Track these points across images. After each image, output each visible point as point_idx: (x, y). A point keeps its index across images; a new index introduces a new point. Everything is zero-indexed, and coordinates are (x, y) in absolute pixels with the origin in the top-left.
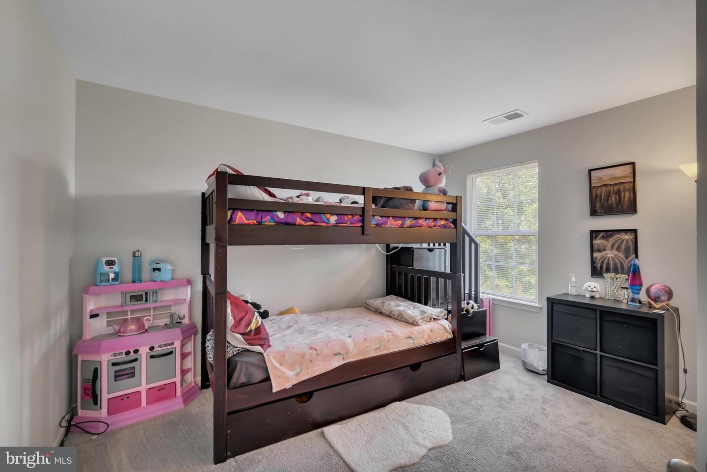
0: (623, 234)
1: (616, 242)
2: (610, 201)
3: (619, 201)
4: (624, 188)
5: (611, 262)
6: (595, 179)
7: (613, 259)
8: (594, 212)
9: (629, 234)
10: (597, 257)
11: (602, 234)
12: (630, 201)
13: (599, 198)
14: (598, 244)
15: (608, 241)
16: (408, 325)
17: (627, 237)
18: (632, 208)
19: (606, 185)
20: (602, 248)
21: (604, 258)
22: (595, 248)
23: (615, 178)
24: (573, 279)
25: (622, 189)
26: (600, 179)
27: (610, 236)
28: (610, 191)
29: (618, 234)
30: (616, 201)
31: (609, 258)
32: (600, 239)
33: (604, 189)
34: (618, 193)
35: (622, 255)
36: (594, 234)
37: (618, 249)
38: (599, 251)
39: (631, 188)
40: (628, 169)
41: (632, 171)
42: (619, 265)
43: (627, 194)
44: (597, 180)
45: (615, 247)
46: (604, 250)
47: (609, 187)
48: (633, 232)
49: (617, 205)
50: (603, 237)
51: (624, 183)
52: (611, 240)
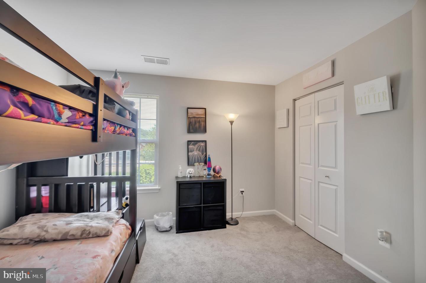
0: (201, 143)
1: (199, 146)
2: (196, 126)
3: (200, 127)
4: (202, 120)
5: (196, 157)
6: (190, 113)
7: (197, 156)
8: (189, 132)
9: (203, 143)
10: (190, 155)
11: (193, 143)
12: (204, 127)
13: (191, 124)
14: (191, 148)
15: (195, 146)
16: (101, 238)
17: (203, 144)
18: (205, 131)
19: (194, 117)
20: (192, 150)
21: (193, 155)
22: (189, 150)
23: (198, 114)
24: (180, 168)
25: (201, 120)
26: (192, 114)
27: (196, 144)
28: (196, 121)
29: (199, 143)
30: (198, 125)
31: (195, 155)
32: (192, 145)
33: (193, 119)
34: (199, 122)
35: (200, 153)
36: (189, 142)
37: (199, 150)
38: (191, 151)
39: (204, 121)
40: (203, 111)
41: (205, 112)
42: (199, 158)
43: (203, 123)
44: (191, 114)
45: (198, 149)
46: (193, 151)
47: (196, 119)
48: (205, 142)
49: (199, 128)
50: (193, 145)
51: (202, 117)
52: (196, 146)
